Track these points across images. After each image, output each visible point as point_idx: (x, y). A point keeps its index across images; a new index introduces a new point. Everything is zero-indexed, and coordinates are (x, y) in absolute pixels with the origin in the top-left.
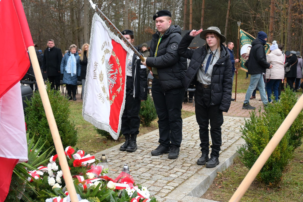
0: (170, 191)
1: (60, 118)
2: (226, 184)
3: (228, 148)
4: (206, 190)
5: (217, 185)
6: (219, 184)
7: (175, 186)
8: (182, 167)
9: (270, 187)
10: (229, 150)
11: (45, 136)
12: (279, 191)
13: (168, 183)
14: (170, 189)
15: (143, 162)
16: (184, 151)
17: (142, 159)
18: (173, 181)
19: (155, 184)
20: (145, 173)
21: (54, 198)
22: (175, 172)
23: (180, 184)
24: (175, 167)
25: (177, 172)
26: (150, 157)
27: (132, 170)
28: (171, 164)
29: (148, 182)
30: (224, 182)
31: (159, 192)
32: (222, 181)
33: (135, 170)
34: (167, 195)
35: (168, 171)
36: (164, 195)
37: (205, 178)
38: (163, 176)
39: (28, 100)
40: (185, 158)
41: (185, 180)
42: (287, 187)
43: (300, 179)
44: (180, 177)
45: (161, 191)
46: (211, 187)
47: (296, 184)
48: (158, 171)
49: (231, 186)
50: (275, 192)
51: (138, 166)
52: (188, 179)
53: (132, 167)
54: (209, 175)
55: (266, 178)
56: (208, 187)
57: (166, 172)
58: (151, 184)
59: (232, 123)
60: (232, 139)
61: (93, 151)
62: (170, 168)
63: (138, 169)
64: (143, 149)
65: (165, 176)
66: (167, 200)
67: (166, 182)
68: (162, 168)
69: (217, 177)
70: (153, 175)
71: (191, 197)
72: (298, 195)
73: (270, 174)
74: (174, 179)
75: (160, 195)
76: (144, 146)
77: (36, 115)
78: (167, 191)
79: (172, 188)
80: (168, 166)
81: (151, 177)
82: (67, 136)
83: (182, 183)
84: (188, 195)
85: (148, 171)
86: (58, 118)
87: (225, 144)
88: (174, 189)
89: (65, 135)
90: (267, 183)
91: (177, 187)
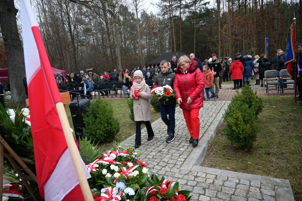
0: (183, 162)
1: (108, 117)
2: (216, 151)
3: (211, 124)
4: (204, 157)
5: (210, 152)
6: (211, 151)
7: (185, 158)
8: (186, 141)
9: (246, 152)
10: (212, 126)
11: (100, 129)
12: (251, 154)
13: (180, 156)
14: (182, 161)
15: (161, 140)
16: (185, 129)
17: (160, 138)
18: (183, 154)
19: (172, 158)
20: (164, 148)
21: (106, 188)
22: (183, 146)
23: (188, 156)
24: (182, 142)
25: (184, 146)
26: (165, 136)
27: (156, 147)
28: (179, 140)
29: (167, 156)
30: (214, 150)
31: (175, 164)
32: (213, 149)
33: (158, 147)
34: (181, 166)
35: (178, 145)
36: (179, 166)
37: (202, 149)
38: (176, 151)
39: (88, 107)
40: (187, 134)
41: (190, 152)
42: (256, 150)
43: (262, 143)
44: (187, 150)
45: (177, 163)
46: (207, 154)
47: (261, 147)
48: (172, 147)
49: (219, 152)
50: (249, 154)
51: (159, 143)
52: (192, 151)
53: (155, 145)
54: (204, 146)
55: (243, 146)
56: (205, 155)
57: (177, 147)
58: (169, 158)
59: (209, 106)
60: (211, 117)
61: (130, 132)
62: (179, 143)
63: (159, 146)
64: (160, 130)
65: (177, 150)
66: (182, 171)
67: (178, 155)
68: (173, 144)
69: (209, 146)
70: (169, 150)
71: (197, 166)
72: (265, 156)
73: (245, 144)
74: (183, 152)
75: (176, 166)
76: (160, 128)
77: (93, 116)
78: (181, 163)
79: (183, 160)
80: (178, 141)
81: (168, 151)
82: (113, 127)
83: (189, 154)
84: (194, 165)
85: (166, 147)
86: (107, 117)
87: (208, 121)
88: (185, 160)
89: (112, 127)
90: (243, 149)
91: (186, 158)
